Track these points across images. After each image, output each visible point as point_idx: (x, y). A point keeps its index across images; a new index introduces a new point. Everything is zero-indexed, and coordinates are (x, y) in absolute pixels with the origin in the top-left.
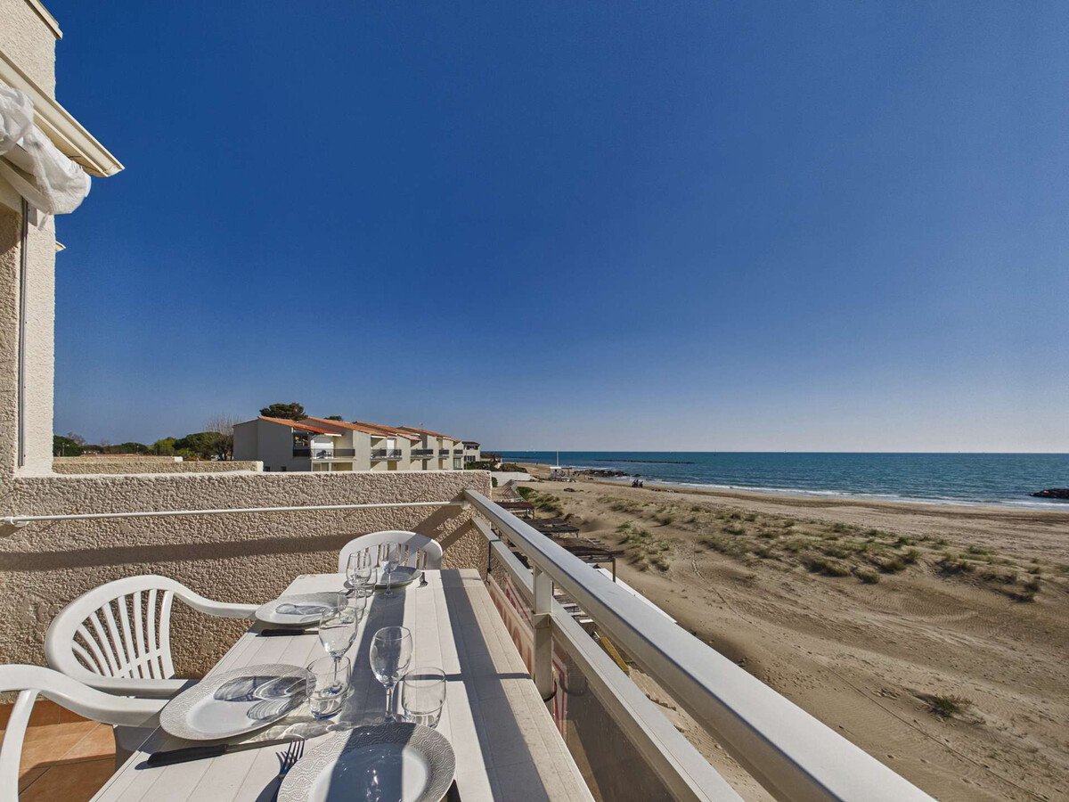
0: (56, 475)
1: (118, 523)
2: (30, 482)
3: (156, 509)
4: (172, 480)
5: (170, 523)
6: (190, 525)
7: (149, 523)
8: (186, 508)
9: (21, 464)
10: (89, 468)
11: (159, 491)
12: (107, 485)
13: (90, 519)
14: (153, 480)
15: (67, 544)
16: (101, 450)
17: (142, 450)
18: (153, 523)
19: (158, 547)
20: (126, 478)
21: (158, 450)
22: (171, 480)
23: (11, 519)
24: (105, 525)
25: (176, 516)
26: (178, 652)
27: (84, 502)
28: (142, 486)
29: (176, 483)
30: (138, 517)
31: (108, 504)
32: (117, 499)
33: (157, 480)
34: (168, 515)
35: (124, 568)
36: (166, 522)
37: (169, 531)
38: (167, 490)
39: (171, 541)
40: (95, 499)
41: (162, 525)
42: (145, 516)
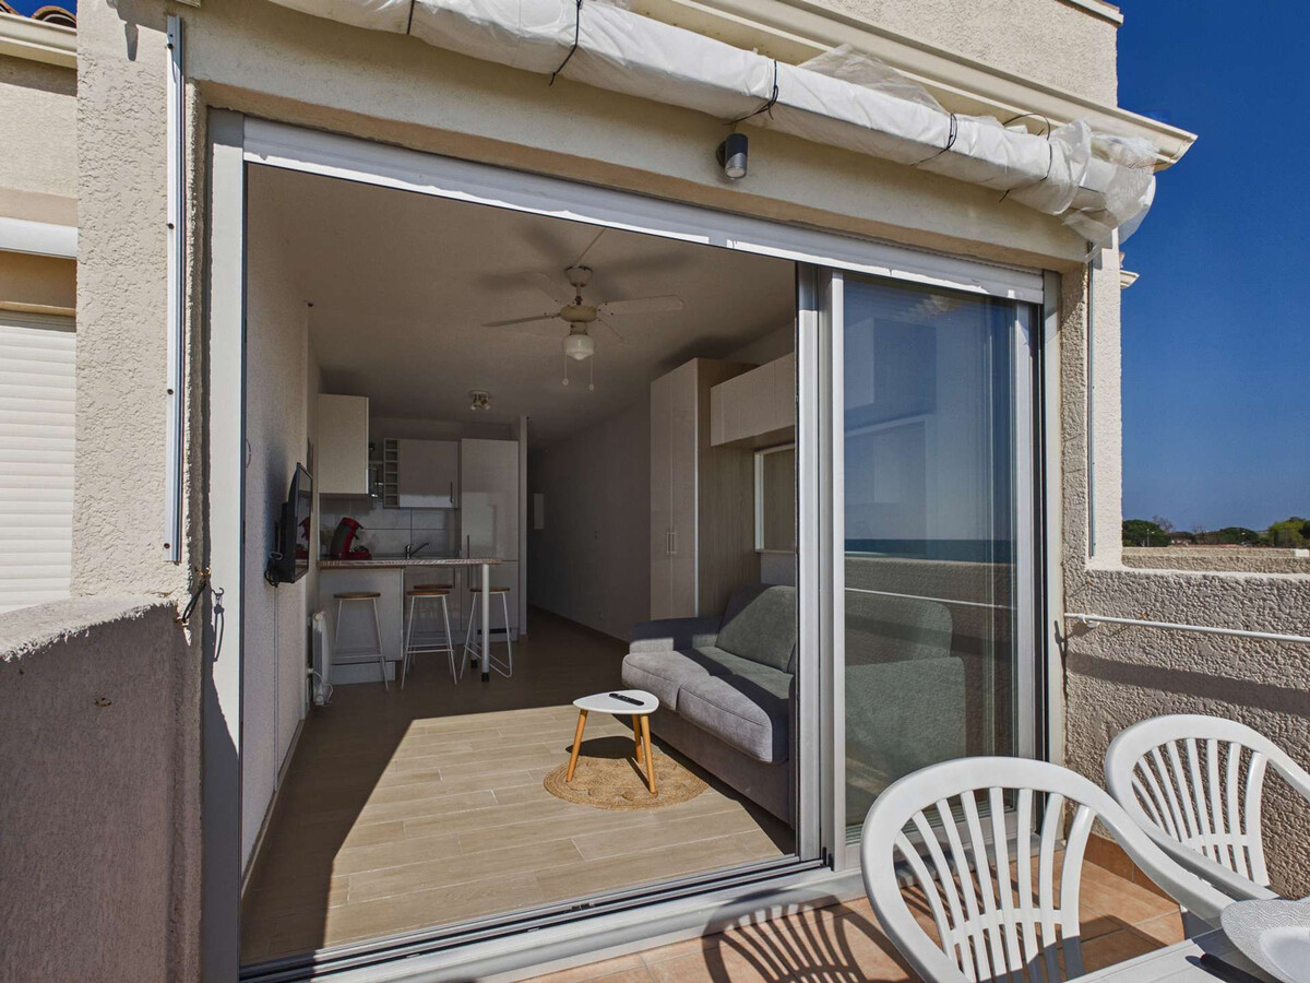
0: (1125, 569)
1: (1195, 639)
2: (1101, 575)
3: (1247, 627)
4: (1272, 584)
5: (1269, 652)
6: (1302, 660)
7: (1237, 646)
8: (1295, 630)
9: (1091, 554)
10: (1169, 563)
11: (1250, 600)
12: (1181, 584)
13: (1162, 628)
14: (1243, 582)
15: (1138, 657)
16: (1193, 539)
17: (1250, 539)
18: (1243, 648)
19: (1251, 684)
20: (1205, 577)
21: (1276, 539)
22: (1270, 584)
23: (1083, 616)
24: (1180, 640)
25: (1278, 641)
26: (1287, 863)
27: (1154, 605)
28: (1226, 590)
29: (1278, 589)
30: (1222, 635)
31: (1182, 611)
32: (1193, 606)
33: (1247, 582)
34: (1266, 639)
35: (1205, 705)
36: (1263, 649)
37: (1268, 664)
38: (1264, 600)
39: (1272, 681)
40: (1167, 603)
41: (1257, 652)
42: (1232, 635)
